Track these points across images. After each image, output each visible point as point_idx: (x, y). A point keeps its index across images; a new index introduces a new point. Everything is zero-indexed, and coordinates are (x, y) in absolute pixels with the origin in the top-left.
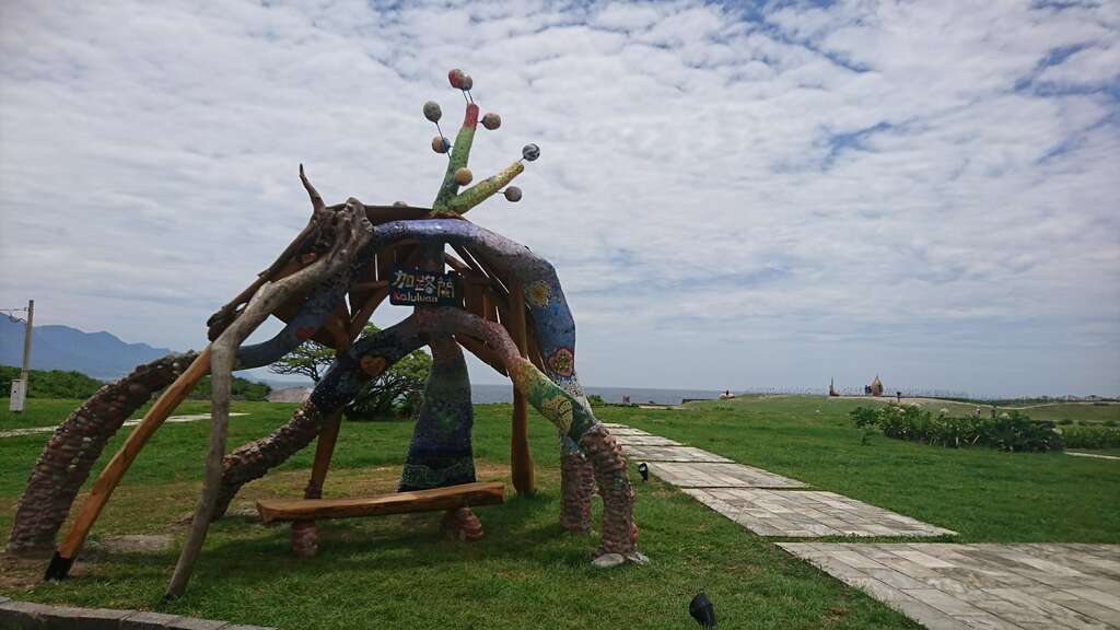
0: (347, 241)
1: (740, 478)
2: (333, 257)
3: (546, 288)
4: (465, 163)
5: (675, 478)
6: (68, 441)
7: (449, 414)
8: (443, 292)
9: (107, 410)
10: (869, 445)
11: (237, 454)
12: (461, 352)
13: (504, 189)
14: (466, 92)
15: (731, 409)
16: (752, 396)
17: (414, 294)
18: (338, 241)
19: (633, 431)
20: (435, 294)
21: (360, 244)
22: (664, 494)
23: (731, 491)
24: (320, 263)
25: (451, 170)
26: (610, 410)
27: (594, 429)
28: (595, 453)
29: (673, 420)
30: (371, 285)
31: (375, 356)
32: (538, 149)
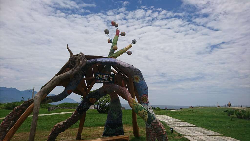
0: (79, 64)
1: (200, 131)
2: (74, 69)
3: (139, 77)
4: (116, 45)
5: (181, 132)
6: (6, 122)
7: (116, 113)
8: (110, 79)
9: (16, 113)
10: (233, 120)
11: (57, 125)
12: (118, 96)
13: (127, 52)
14: (117, 28)
15: (192, 111)
16: (198, 107)
17: (102, 80)
18: (76, 64)
19: (168, 117)
20: (108, 80)
21: (83, 65)
22: (178, 137)
23: (198, 136)
24: (70, 71)
25: (112, 47)
26: (161, 111)
27: (155, 121)
28: (156, 129)
29: (179, 114)
30: (92, 78)
31: (93, 98)
32: (136, 41)
